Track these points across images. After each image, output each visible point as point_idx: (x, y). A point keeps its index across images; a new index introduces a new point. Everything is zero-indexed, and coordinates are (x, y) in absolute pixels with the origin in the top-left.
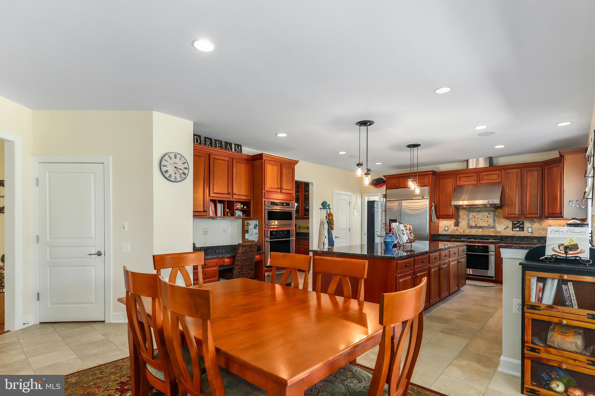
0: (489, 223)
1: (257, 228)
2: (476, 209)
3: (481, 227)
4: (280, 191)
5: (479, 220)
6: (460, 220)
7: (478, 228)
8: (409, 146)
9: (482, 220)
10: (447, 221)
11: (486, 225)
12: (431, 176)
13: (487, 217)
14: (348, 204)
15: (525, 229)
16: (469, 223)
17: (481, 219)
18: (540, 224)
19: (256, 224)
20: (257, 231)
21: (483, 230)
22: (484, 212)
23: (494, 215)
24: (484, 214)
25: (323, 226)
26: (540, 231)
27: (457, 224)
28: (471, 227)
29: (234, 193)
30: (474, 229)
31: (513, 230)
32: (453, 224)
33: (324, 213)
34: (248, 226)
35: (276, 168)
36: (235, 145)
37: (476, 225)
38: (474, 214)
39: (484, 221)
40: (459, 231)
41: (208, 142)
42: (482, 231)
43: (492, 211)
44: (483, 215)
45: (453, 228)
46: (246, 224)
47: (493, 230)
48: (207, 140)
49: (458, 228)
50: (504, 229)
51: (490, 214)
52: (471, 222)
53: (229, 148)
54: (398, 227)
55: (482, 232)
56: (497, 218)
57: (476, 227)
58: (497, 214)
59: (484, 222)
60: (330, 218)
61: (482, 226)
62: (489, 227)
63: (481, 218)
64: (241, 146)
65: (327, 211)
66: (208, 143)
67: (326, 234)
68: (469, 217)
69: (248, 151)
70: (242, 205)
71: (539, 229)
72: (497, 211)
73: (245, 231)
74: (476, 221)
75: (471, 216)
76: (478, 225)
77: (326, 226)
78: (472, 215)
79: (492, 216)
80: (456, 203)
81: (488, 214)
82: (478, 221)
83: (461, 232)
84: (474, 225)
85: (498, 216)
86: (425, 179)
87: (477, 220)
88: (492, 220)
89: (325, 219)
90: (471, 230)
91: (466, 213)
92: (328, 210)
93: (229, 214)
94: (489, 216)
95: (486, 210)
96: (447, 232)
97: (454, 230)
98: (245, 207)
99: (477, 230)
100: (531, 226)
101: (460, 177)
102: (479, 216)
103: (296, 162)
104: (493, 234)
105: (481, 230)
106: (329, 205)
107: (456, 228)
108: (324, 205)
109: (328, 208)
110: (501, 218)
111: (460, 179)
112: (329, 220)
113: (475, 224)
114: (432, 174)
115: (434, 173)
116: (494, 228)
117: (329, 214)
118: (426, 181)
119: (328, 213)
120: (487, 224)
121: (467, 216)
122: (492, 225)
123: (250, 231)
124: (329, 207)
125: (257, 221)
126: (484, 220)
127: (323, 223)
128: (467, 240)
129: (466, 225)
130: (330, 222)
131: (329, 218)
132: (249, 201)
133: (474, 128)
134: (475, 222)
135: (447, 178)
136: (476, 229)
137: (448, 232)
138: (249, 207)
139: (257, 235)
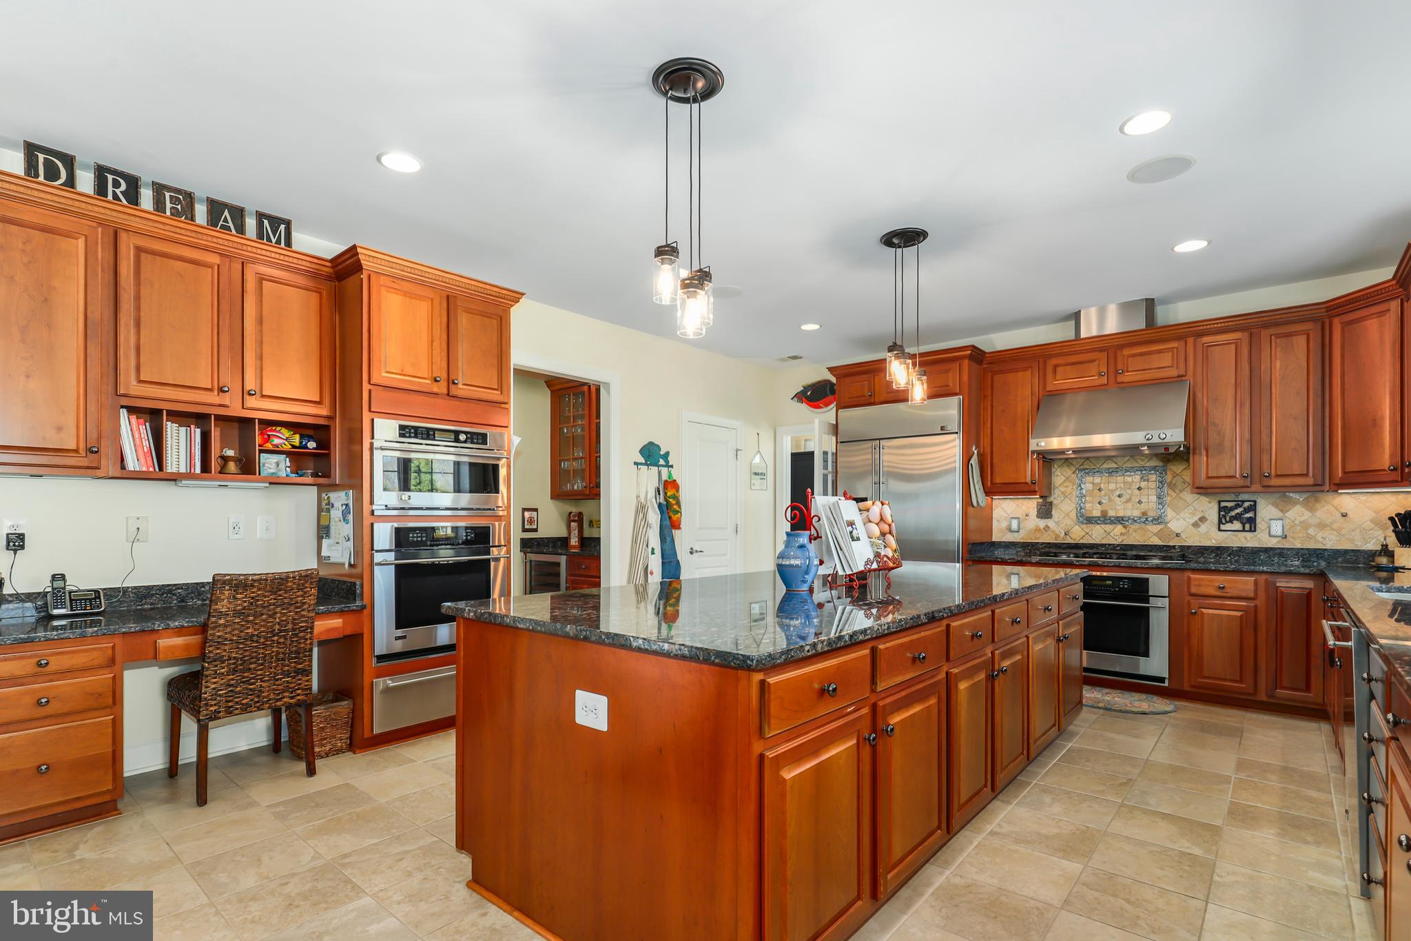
0: (1144, 507)
1: (350, 517)
2: (1105, 466)
3: (1120, 520)
4: (445, 391)
5: (1113, 498)
6: (1056, 498)
7: (1110, 523)
8: (889, 240)
9: (1123, 499)
10: (1016, 501)
11: (1136, 513)
12: (966, 362)
13: (1139, 489)
14: (732, 454)
15: (1260, 524)
16: (1081, 508)
17: (1119, 496)
18: (1312, 510)
19: (347, 505)
20: (348, 529)
21: (1125, 527)
22: (1128, 473)
23: (1161, 482)
24: (1129, 479)
25: (645, 516)
26: (1311, 531)
27: (1045, 511)
28: (1090, 520)
29: (247, 387)
30: (1098, 526)
31: (1220, 530)
32: (1034, 512)
33: (649, 479)
34: (328, 511)
35: (423, 308)
36: (260, 216)
37: (1104, 514)
38: (1097, 480)
39: (1128, 501)
40: (1053, 531)
41: (116, 184)
42: (1124, 531)
43: (1154, 468)
44: (1124, 483)
45: (1034, 522)
46: (325, 504)
47: (1155, 528)
48: (110, 177)
49: (1050, 523)
50: (1191, 527)
51: (1148, 480)
52: (1088, 506)
53: (231, 224)
54: (834, 513)
55: (1121, 534)
56: (1170, 492)
57: (1105, 519)
58: (1169, 477)
59: (1129, 505)
60: (669, 494)
61: (1121, 515)
62: (1144, 519)
63: (1118, 493)
64: (288, 224)
65: (660, 473)
66: (118, 191)
67: (655, 542)
68: (1082, 489)
69: (317, 241)
70: (297, 437)
71: (1305, 525)
72: (1171, 470)
73: (323, 531)
74: (1103, 501)
75: (1087, 486)
76: (1111, 513)
77: (654, 517)
78: (1093, 483)
79: (1152, 485)
80: (1043, 444)
81: (1142, 478)
82: (1110, 500)
83: (1057, 536)
84: (1099, 515)
85: (1172, 486)
86: (950, 374)
87: (1107, 497)
88: (1154, 498)
89: (652, 493)
90: (1087, 528)
91: (1073, 475)
92: (664, 471)
93: (232, 466)
94: (1143, 484)
95: (1133, 468)
96: (1016, 534)
97: (1038, 530)
98: (312, 445)
99: (1108, 527)
100: (1280, 514)
101: (1055, 367)
102: (1112, 486)
103: (516, 297)
104: (1156, 541)
105: (1119, 528)
106: (667, 454)
107: (1042, 523)
108: (651, 454)
109: (662, 462)
110: (1181, 491)
111: (1055, 372)
112: (666, 500)
113: (1102, 511)
114: (971, 357)
115: (976, 355)
116: (1159, 523)
117: (666, 481)
118: (953, 379)
119: (665, 477)
120: (1137, 509)
121: (1075, 487)
122: (1152, 514)
123: (333, 529)
124: (667, 461)
125: (351, 494)
126: (1128, 496)
127: (643, 507)
128: (1078, 561)
129: (1073, 514)
130: (668, 505)
131: (666, 493)
132: (321, 422)
133: (1121, 130)
134: (1100, 503)
135: (1016, 370)
136: (1103, 526)
137: (1021, 536)
138: (324, 444)
139: (351, 544)
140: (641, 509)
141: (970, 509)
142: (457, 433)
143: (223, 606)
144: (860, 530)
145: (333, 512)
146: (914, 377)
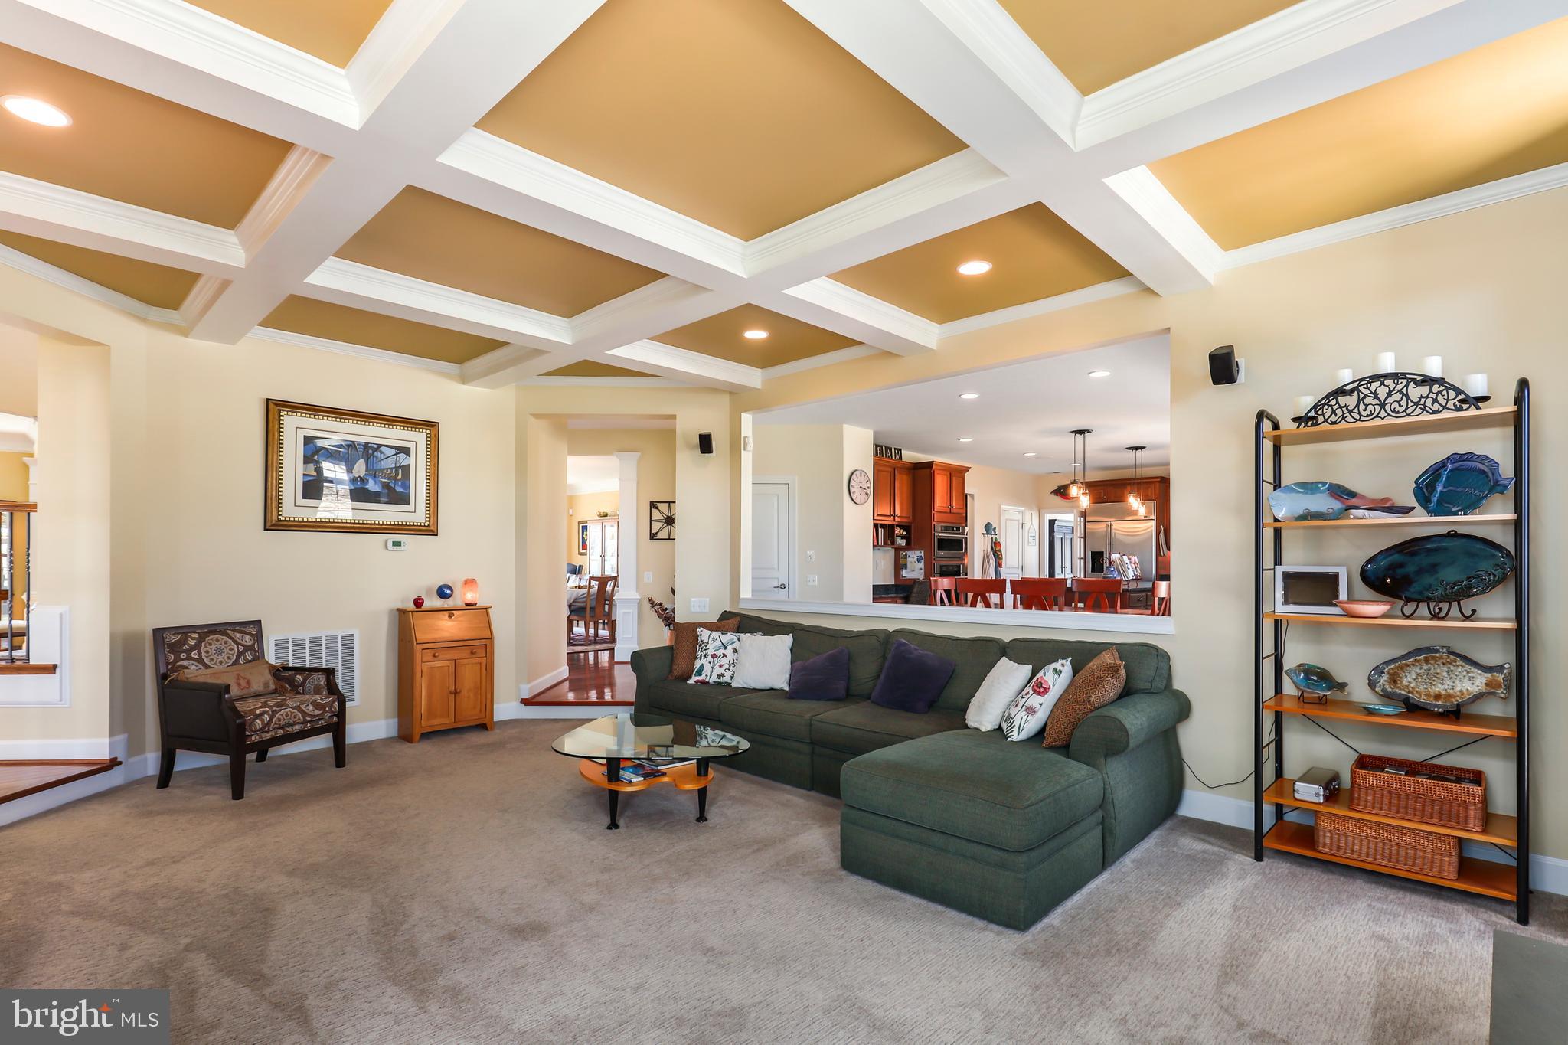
1: (923, 561)
4: (949, 511)
8: (1129, 448)
12: (1158, 484)
14: (1021, 526)
19: (921, 557)
20: (922, 565)
25: (989, 561)
29: (895, 514)
33: (988, 538)
34: (906, 558)
35: (946, 479)
36: (895, 449)
46: (901, 556)
53: (890, 455)
54: (1122, 561)
60: (997, 546)
64: (901, 450)
65: (992, 537)
67: (992, 574)
69: (909, 456)
70: (903, 530)
73: (899, 565)
77: (992, 562)
86: (1150, 489)
89: (989, 547)
92: (994, 536)
93: (890, 542)
98: (905, 533)
103: (967, 469)
106: (995, 528)
108: (988, 527)
109: (993, 532)
112: (995, 552)
114: (1160, 482)
115: (1163, 480)
117: (995, 542)
118: (1151, 492)
119: (994, 540)
123: (909, 565)
124: (995, 532)
125: (923, 552)
127: (987, 556)
131: (995, 546)
132: (907, 524)
138: (909, 532)
139: (923, 571)
140: (986, 558)
141: (1160, 557)
142: (953, 527)
143: (915, 590)
144: (1129, 567)
145: (908, 559)
146: (1141, 505)
